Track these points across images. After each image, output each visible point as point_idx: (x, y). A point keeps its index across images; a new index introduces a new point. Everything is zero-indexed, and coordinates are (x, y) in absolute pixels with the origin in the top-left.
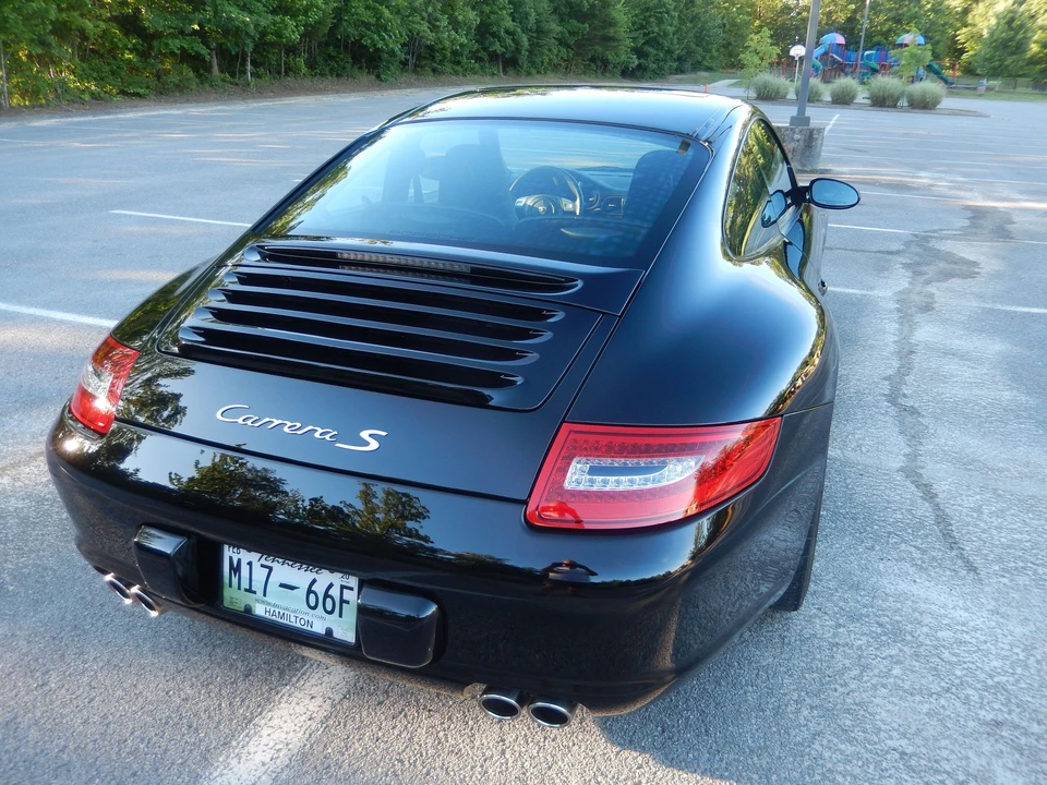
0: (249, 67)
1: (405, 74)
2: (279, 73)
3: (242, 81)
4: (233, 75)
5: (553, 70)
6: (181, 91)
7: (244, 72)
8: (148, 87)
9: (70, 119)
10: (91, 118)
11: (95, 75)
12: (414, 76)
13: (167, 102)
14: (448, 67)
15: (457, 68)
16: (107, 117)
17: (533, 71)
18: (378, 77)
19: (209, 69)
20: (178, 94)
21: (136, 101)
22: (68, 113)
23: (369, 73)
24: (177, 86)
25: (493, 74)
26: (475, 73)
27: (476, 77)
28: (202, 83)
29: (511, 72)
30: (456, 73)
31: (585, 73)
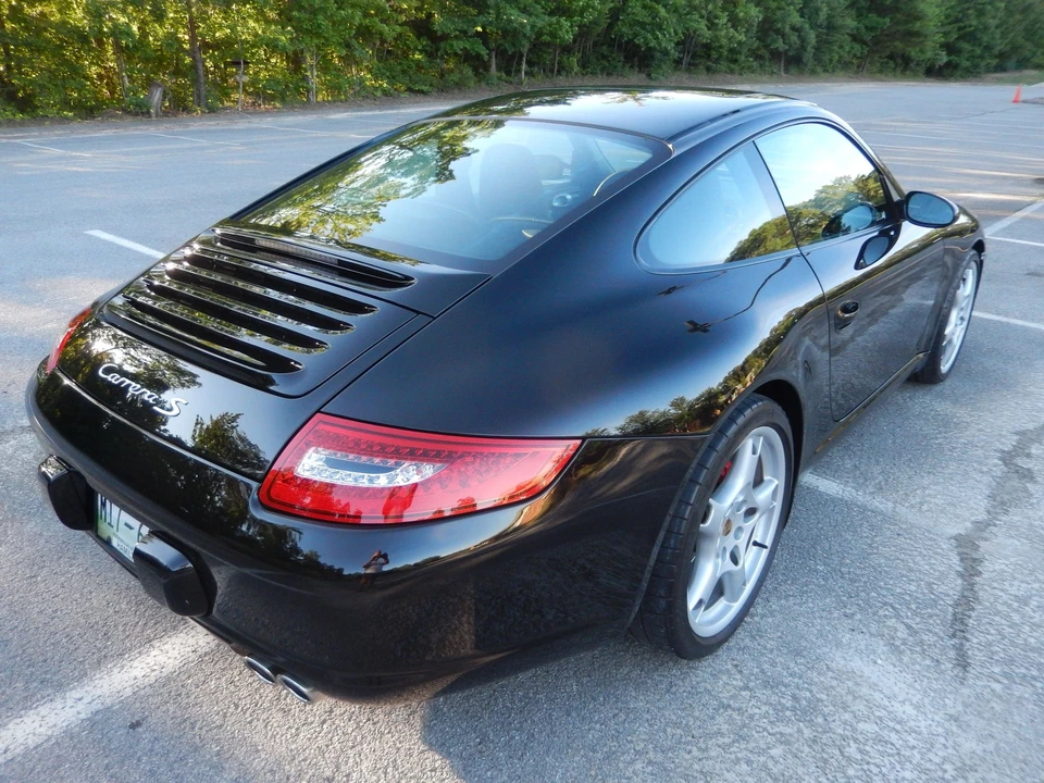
0: (524, 66)
1: (679, 73)
2: (552, 71)
3: (516, 80)
4: (508, 73)
5: (842, 69)
6: (460, 89)
7: (519, 71)
8: (431, 85)
9: (359, 113)
10: (377, 112)
11: (388, 74)
12: (687, 76)
13: (445, 98)
14: (723, 65)
15: (732, 66)
16: (390, 112)
17: (819, 69)
18: (649, 75)
19: (487, 68)
20: (456, 91)
21: (420, 97)
22: (360, 107)
23: (640, 71)
24: (457, 84)
25: (773, 73)
26: (753, 72)
27: (753, 75)
28: (479, 82)
29: (793, 70)
30: (732, 72)
31: (881, 71)
